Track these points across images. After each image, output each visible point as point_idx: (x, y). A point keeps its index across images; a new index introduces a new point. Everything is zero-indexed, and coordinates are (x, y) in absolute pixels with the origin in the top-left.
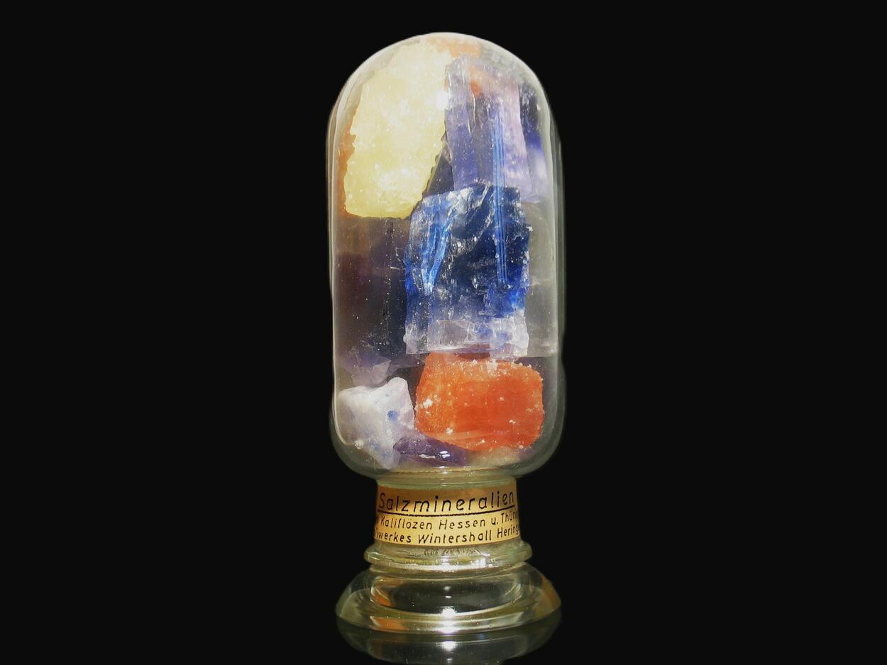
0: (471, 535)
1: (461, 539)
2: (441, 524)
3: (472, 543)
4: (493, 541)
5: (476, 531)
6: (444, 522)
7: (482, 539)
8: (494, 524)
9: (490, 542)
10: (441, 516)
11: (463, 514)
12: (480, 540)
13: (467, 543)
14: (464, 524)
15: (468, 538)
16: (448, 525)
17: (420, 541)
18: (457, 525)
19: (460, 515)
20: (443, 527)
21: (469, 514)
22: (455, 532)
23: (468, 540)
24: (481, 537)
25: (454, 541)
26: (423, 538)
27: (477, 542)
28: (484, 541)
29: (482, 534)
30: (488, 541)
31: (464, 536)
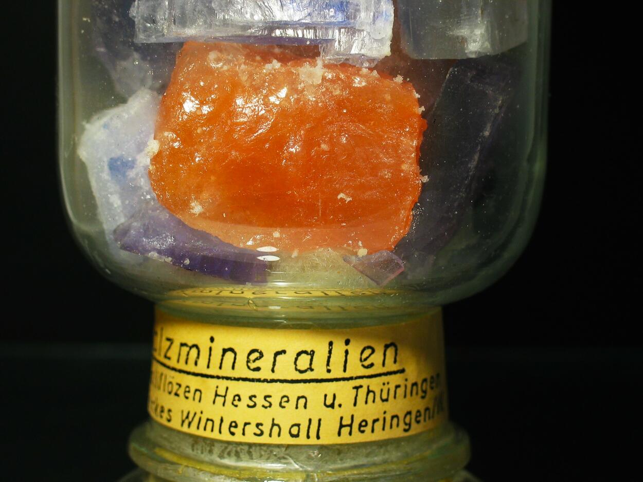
0: (273, 425)
1: (251, 429)
2: (216, 395)
3: (275, 440)
4: (324, 441)
5: (287, 417)
6: (221, 392)
7: (297, 436)
8: (332, 406)
9: (320, 442)
10: (218, 377)
11: (259, 380)
12: (292, 436)
13: (264, 439)
14: (260, 401)
15: (266, 428)
16: (230, 398)
17: (183, 422)
18: (246, 401)
19: (253, 380)
20: (220, 400)
21: (273, 381)
22: (241, 414)
23: (267, 432)
24: (295, 431)
25: (239, 431)
26: (187, 417)
27: (286, 439)
28: (302, 440)
29: (298, 425)
30: (313, 441)
31: (258, 425)
